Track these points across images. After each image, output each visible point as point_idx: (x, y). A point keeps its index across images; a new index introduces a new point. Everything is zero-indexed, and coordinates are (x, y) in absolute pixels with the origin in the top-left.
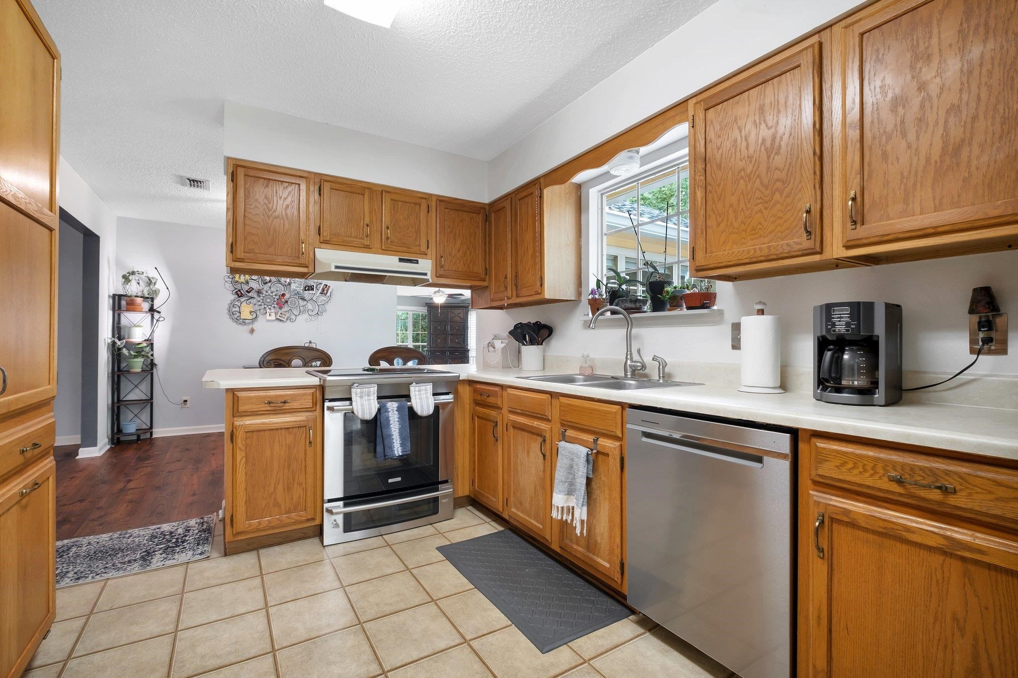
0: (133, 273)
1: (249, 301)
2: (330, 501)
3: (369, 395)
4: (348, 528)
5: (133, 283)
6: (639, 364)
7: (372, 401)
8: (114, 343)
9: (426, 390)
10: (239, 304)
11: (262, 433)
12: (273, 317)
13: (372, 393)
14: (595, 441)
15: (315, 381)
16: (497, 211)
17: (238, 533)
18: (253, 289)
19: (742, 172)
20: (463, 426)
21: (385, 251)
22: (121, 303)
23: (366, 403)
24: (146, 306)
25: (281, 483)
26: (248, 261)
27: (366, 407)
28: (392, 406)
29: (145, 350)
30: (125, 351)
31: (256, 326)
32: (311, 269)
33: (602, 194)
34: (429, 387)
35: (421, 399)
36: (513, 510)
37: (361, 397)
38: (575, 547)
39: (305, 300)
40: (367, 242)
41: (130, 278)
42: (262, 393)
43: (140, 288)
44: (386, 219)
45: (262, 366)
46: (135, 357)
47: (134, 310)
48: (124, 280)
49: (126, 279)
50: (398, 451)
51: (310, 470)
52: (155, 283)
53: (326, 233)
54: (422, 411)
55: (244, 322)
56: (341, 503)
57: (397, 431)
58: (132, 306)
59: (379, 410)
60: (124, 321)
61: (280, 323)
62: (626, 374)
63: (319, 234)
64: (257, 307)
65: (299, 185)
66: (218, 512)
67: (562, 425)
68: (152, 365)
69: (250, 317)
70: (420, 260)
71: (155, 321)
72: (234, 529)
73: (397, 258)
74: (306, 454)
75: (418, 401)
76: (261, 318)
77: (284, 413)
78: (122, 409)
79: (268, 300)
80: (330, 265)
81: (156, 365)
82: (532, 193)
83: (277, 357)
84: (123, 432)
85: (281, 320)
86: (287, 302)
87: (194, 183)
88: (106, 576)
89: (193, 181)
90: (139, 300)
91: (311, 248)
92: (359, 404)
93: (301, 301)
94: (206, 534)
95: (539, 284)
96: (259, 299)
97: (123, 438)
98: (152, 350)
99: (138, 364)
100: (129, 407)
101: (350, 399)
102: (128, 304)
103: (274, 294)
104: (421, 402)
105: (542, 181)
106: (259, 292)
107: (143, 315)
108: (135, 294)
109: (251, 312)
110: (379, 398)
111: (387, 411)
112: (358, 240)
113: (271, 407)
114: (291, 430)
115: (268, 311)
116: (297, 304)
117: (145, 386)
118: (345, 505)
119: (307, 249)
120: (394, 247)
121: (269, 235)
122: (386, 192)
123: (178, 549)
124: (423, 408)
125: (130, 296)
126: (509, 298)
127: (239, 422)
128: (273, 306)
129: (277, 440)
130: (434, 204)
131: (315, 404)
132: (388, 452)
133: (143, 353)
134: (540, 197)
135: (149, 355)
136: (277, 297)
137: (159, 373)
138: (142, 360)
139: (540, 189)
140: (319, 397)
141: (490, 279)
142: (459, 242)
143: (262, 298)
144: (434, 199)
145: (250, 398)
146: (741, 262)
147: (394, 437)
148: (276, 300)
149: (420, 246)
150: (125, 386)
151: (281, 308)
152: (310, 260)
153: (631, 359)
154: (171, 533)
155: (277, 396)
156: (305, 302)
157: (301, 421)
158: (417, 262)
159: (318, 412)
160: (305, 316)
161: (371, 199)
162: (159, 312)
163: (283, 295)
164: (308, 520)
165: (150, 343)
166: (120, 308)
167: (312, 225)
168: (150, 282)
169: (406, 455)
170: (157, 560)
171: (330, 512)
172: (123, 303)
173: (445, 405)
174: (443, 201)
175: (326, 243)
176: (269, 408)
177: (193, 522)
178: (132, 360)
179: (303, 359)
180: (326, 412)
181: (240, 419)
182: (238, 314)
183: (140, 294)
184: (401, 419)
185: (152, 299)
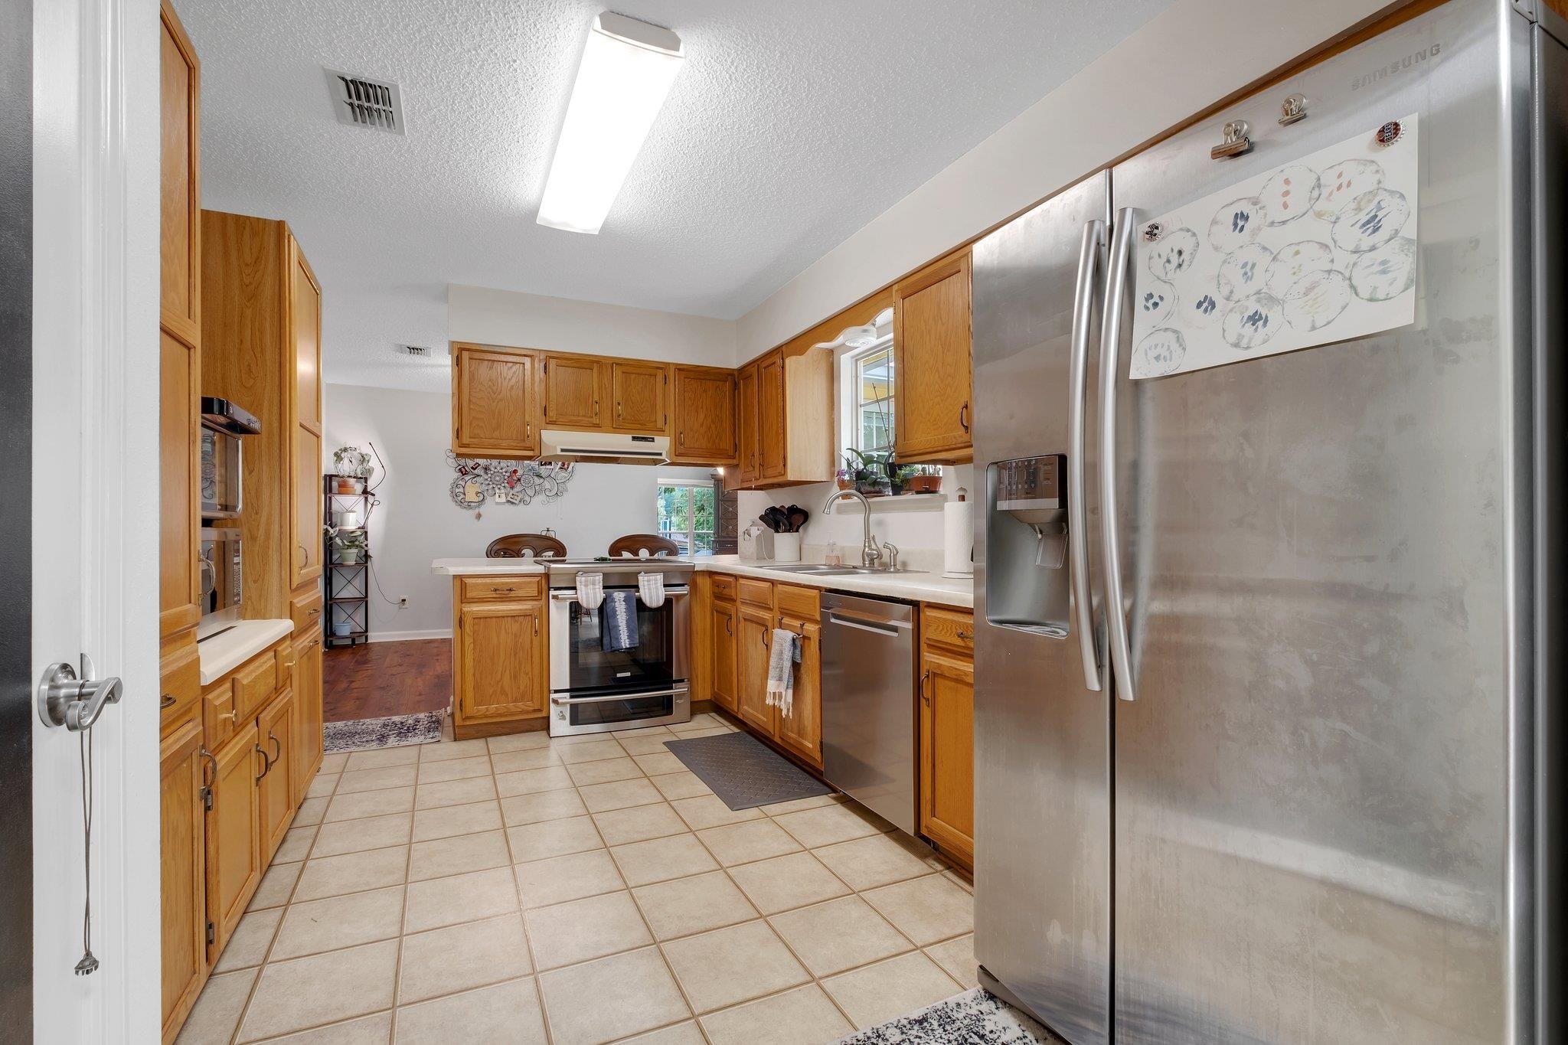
0: (345, 450)
1: (475, 479)
2: (556, 691)
3: (594, 584)
4: (575, 720)
5: (346, 461)
6: (875, 552)
7: (597, 590)
8: (326, 532)
9: (656, 580)
10: (463, 484)
11: (489, 620)
12: (503, 499)
13: (597, 582)
14: (802, 626)
15: (540, 569)
16: (745, 379)
17: (468, 718)
18: (479, 465)
19: (927, 365)
20: (703, 621)
21: (617, 429)
22: (332, 485)
23: (591, 592)
24: (359, 487)
25: (508, 672)
26: (474, 446)
27: (591, 596)
28: (619, 596)
29: (359, 539)
30: (338, 540)
31: (483, 510)
32: (537, 452)
33: (857, 360)
34: (660, 577)
35: (649, 589)
36: (745, 707)
37: (586, 586)
38: (790, 734)
39: (542, 477)
40: (596, 420)
41: (342, 455)
42: (488, 580)
43: (353, 467)
44: (618, 395)
45: (489, 556)
46: (349, 547)
47: (347, 494)
48: (335, 458)
49: (338, 457)
50: (625, 643)
51: (536, 659)
52: (368, 461)
53: (552, 413)
54: (651, 602)
55: (469, 506)
56: (567, 695)
57: (625, 622)
58: (344, 488)
59: (605, 600)
60: (335, 506)
61: (512, 506)
62: (864, 564)
63: (545, 415)
64: (484, 487)
65: (524, 364)
66: (446, 709)
67: (781, 613)
68: (367, 556)
69: (477, 499)
70: (655, 437)
71: (369, 506)
72: (464, 714)
73: (630, 437)
74: (532, 643)
75: (647, 591)
76: (488, 499)
77: (511, 601)
78: (335, 608)
79: (498, 478)
80: (555, 447)
81: (370, 557)
82: (774, 363)
83: (506, 546)
84: (337, 634)
85: (512, 503)
86: (519, 480)
87: (413, 350)
88: (349, 750)
89: (413, 349)
90: (352, 481)
91: (537, 430)
92: (584, 592)
93: (536, 478)
94: (435, 725)
95: (782, 465)
96: (487, 477)
97: (336, 642)
98: (366, 539)
99: (352, 556)
100: (342, 605)
101: (574, 588)
102: (340, 486)
103: (504, 470)
104: (650, 593)
105: (784, 349)
106: (486, 469)
107: (355, 498)
108: (347, 474)
109: (477, 493)
110: (605, 587)
111: (613, 601)
112: (587, 419)
113: (497, 594)
114: (517, 618)
115: (497, 491)
116: (532, 482)
117: (359, 582)
118: (572, 697)
119: (533, 431)
120: (627, 425)
121: (494, 419)
122: (617, 364)
123: (410, 735)
124: (652, 598)
125: (343, 477)
126: (756, 479)
127: (467, 608)
128: (503, 485)
129: (503, 627)
130: (672, 374)
131: (540, 592)
132: (614, 644)
133: (357, 543)
134: (783, 368)
135: (363, 545)
136: (508, 474)
137: (374, 566)
138: (356, 551)
139: (783, 359)
140: (545, 587)
141: (740, 456)
142: (702, 416)
143: (489, 475)
144: (672, 368)
145: (478, 585)
146: (928, 450)
147: (621, 628)
148: (506, 477)
149: (656, 421)
150: (338, 581)
151: (512, 488)
152: (536, 444)
153: (869, 546)
154: (402, 723)
155: (503, 584)
156: (542, 480)
157: (526, 609)
158: (653, 440)
159: (543, 602)
160: (541, 497)
161: (600, 373)
162: (373, 495)
163: (515, 471)
164: (535, 711)
165: (364, 529)
166: (331, 491)
167: (538, 405)
168: (363, 459)
169: (634, 648)
170: (392, 741)
171: (556, 702)
172: (335, 484)
173: (679, 597)
174: (683, 370)
175: (552, 423)
176: (495, 596)
177: (422, 716)
178: (345, 551)
179: (533, 549)
180: (551, 600)
181: (468, 605)
182: (462, 496)
183: (352, 474)
184: (628, 609)
185: (366, 480)
